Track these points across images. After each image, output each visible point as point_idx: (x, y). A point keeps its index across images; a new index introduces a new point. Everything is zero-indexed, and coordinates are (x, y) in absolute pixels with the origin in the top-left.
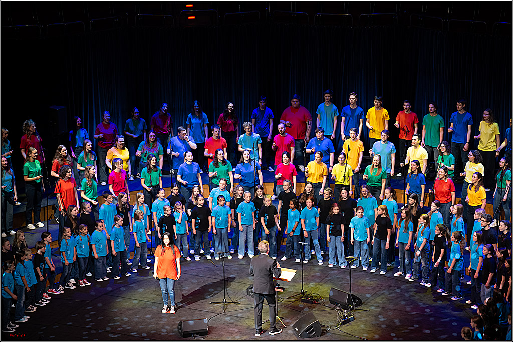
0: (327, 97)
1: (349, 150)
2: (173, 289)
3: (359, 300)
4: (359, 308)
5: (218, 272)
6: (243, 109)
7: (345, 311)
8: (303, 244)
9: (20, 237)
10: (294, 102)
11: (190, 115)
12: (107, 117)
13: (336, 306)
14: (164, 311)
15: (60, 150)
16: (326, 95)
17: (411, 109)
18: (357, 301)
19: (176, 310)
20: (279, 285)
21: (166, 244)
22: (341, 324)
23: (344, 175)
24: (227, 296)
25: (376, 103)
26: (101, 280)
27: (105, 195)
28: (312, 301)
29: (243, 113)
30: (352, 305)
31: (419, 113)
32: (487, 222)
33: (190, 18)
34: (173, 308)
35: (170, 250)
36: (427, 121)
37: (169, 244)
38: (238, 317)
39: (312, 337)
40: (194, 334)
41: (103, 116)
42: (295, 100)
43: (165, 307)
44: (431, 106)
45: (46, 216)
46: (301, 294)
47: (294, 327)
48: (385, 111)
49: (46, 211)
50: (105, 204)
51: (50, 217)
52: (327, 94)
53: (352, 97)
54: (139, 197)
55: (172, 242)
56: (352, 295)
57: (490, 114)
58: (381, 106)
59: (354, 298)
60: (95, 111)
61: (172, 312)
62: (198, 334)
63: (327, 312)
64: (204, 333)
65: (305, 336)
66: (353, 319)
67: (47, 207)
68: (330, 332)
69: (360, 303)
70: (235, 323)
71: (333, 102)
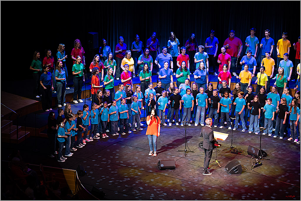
0: (252, 32)
2: (156, 142)
3: (265, 153)
4: (265, 158)
5: (182, 133)
7: (257, 159)
8: (233, 119)
10: (232, 35)
11: (169, 41)
13: (252, 156)
14: (150, 154)
16: (252, 31)
18: (264, 154)
19: (157, 154)
22: (254, 167)
24: (187, 147)
25: (284, 36)
26: (115, 135)
28: (237, 153)
29: (201, 40)
30: (261, 156)
34: (155, 152)
38: (193, 160)
39: (236, 174)
40: (167, 168)
41: (120, 40)
42: (232, 33)
43: (151, 152)
45: (84, 95)
46: (231, 148)
47: (226, 167)
48: (289, 42)
49: (84, 93)
51: (87, 97)
52: (252, 30)
53: (266, 32)
56: (262, 150)
59: (263, 152)
60: (115, 36)
61: (155, 155)
62: (169, 168)
63: (246, 159)
64: (173, 168)
65: (232, 173)
66: (261, 164)
67: (85, 91)
68: (247, 171)
69: (266, 155)
70: (191, 163)
71: (255, 35)
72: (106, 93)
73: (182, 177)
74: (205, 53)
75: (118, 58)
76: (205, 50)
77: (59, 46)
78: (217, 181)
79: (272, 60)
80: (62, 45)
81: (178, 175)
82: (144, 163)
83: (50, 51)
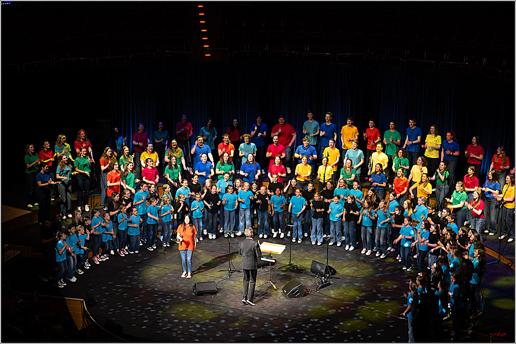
0: (310, 115)
1: (328, 156)
2: (191, 259)
3: (334, 270)
4: (334, 276)
5: (225, 249)
6: (246, 126)
7: (323, 278)
9: (78, 215)
11: (203, 128)
12: (141, 126)
13: (316, 274)
14: (183, 276)
15: (107, 150)
16: (309, 114)
17: (375, 126)
18: (332, 271)
19: (191, 275)
20: (272, 257)
21: (186, 223)
22: (320, 288)
23: (324, 174)
24: (231, 266)
25: (349, 121)
27: (142, 184)
28: (299, 271)
29: (246, 128)
30: (329, 274)
31: (382, 130)
32: (432, 209)
33: (206, 55)
34: (189, 273)
35: (190, 227)
36: (387, 135)
37: (189, 223)
39: (297, 297)
40: (205, 293)
41: (139, 126)
42: (281, 119)
43: (185, 273)
44: (392, 123)
45: (93, 203)
46: (289, 265)
47: (283, 290)
48: (355, 128)
49: (93, 200)
50: (140, 191)
51: (96, 205)
52: (309, 112)
53: (327, 115)
54: (166, 188)
55: (191, 222)
56: (329, 266)
57: (435, 129)
58: (352, 124)
59: (331, 268)
60: (132, 125)
61: (189, 276)
62: (208, 293)
63: (309, 279)
64: (214, 293)
65: (292, 296)
66: (329, 284)
67: (94, 197)
68: (311, 293)
69: (335, 272)
70: (238, 286)
71: (314, 118)
72: (125, 194)
73: (226, 303)
74: (252, 144)
75: (137, 151)
76: (252, 140)
77: (58, 137)
78: (272, 307)
79: (337, 150)
80: (61, 136)
81: (221, 302)
82: (175, 287)
83: (47, 143)
